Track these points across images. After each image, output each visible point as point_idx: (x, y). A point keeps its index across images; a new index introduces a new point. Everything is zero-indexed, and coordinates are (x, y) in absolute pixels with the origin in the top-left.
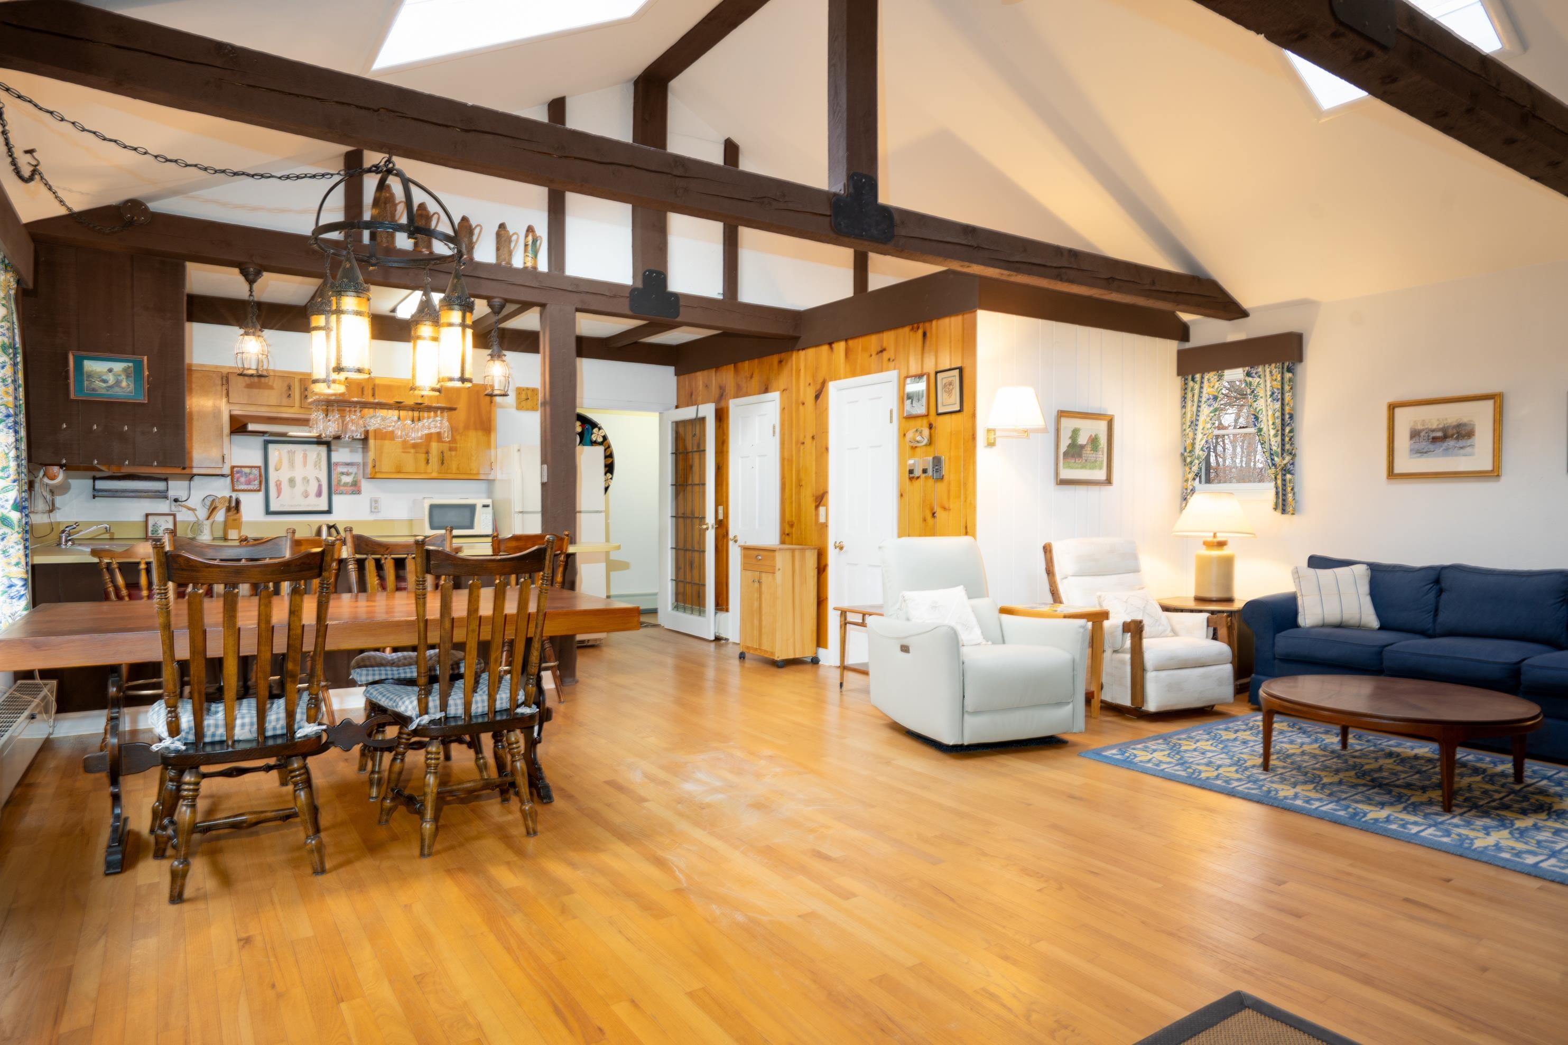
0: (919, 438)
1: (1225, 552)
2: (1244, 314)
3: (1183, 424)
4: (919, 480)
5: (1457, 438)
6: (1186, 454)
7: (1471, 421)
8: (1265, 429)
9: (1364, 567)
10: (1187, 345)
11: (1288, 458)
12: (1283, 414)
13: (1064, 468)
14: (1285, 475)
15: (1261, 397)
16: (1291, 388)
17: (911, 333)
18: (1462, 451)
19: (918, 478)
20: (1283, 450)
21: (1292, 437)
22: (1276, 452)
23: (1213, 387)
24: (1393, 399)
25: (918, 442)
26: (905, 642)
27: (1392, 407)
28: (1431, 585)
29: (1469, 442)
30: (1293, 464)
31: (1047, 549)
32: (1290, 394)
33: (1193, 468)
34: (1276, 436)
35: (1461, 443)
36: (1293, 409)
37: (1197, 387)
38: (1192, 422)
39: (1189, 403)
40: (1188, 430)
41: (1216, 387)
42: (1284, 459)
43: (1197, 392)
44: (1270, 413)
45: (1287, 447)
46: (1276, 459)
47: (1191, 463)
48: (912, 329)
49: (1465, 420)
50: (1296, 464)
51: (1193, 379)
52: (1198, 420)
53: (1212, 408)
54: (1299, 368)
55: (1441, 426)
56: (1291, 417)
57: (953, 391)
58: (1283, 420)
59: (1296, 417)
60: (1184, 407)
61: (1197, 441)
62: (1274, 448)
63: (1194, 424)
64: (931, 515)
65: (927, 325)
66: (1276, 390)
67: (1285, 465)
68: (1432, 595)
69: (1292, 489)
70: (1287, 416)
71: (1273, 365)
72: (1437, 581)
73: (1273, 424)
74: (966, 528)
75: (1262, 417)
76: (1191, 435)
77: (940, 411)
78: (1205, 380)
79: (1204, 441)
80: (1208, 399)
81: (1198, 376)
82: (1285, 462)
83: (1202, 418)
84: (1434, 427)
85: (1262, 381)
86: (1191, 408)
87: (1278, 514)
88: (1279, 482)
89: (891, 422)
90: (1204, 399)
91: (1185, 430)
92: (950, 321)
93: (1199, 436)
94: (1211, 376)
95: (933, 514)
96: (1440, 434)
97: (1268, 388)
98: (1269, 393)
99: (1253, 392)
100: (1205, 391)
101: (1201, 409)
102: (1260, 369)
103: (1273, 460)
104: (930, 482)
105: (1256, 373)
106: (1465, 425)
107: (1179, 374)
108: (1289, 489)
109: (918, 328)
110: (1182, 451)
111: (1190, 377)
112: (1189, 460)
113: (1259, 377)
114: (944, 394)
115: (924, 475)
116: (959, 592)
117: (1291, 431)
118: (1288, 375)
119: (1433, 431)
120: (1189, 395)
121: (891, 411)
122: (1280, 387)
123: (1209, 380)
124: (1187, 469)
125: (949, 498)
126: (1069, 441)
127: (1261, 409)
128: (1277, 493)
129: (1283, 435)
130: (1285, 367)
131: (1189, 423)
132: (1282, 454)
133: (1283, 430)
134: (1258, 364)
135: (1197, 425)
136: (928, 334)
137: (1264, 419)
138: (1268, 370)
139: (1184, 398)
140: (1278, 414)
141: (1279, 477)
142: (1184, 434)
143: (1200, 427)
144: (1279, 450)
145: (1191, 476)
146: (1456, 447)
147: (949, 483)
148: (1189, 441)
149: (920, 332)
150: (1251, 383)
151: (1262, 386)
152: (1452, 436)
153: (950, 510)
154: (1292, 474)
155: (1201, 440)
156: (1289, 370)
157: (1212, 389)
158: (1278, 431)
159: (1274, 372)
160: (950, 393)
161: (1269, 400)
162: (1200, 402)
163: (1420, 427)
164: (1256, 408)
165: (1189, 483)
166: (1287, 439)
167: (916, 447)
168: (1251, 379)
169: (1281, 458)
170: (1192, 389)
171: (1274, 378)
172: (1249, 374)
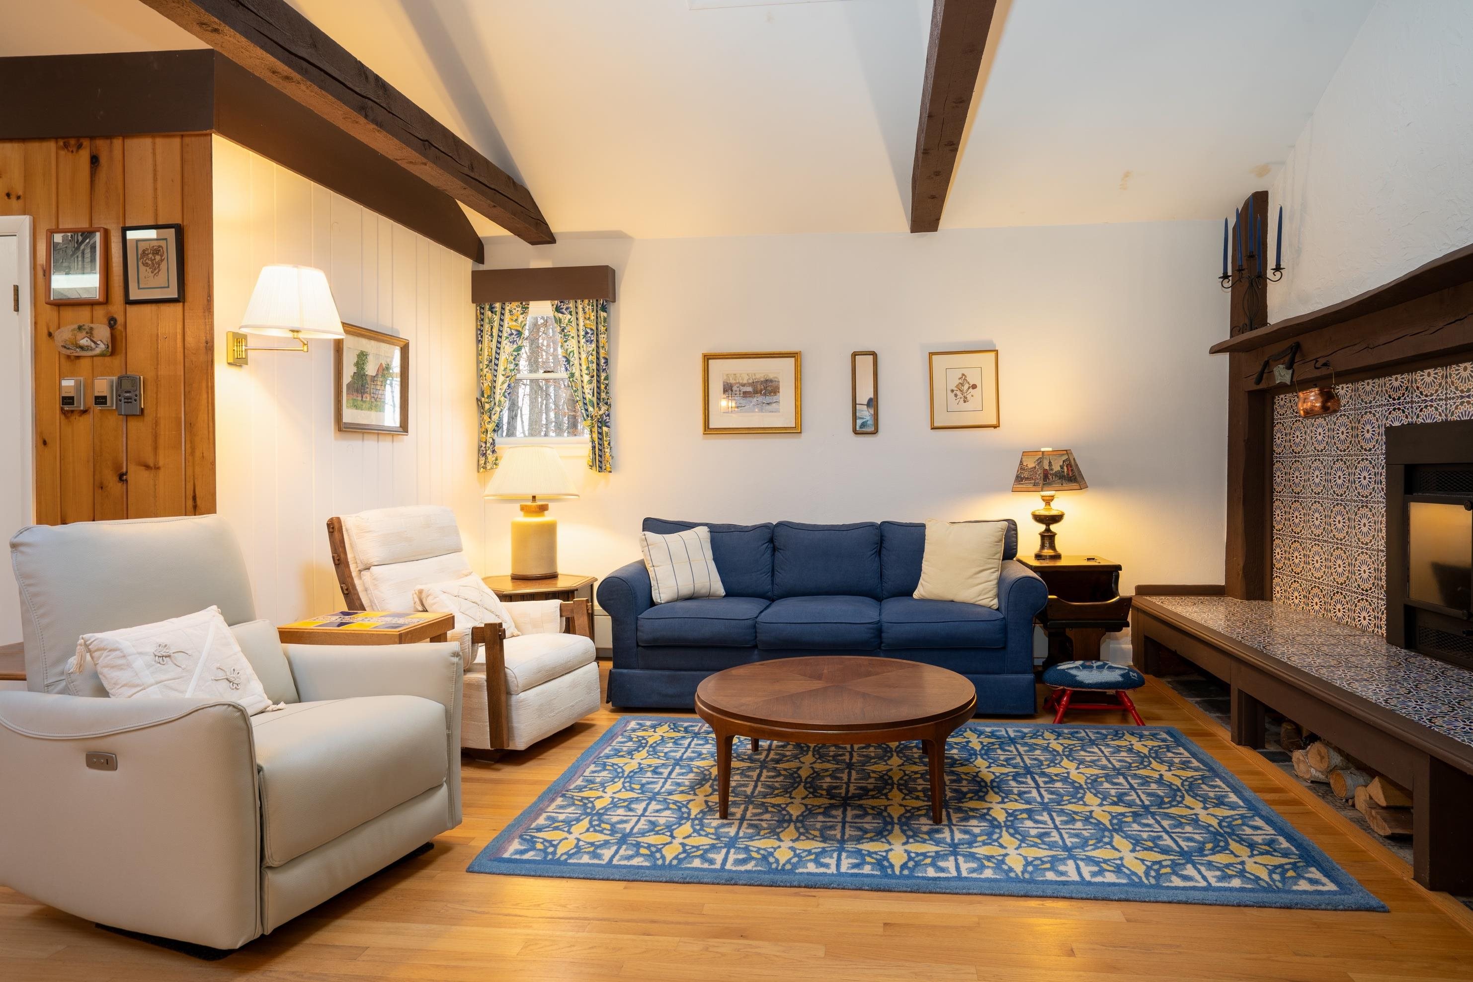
0: (85, 342)
1: (547, 518)
2: (550, 239)
3: (479, 362)
4: (86, 417)
5: (765, 395)
6: (483, 399)
7: (776, 378)
8: (577, 374)
9: (705, 529)
10: (482, 267)
11: (604, 408)
12: (598, 358)
13: (347, 407)
14: (601, 428)
15: (573, 337)
16: (606, 330)
17: (62, 153)
18: (768, 407)
19: (85, 412)
20: (598, 399)
21: (607, 385)
22: (591, 402)
23: (516, 320)
24: (707, 350)
25: (82, 348)
26: (103, 746)
27: (707, 358)
28: (767, 545)
29: (775, 398)
30: (608, 415)
31: (334, 528)
32: (605, 336)
33: (493, 417)
34: (590, 382)
35: (768, 399)
36: (608, 353)
37: (496, 318)
38: (491, 361)
39: (486, 337)
40: (485, 370)
41: (520, 321)
42: (600, 409)
43: (496, 324)
44: (584, 356)
45: (603, 395)
46: (591, 409)
47: (490, 410)
48: (66, 146)
49: (771, 376)
50: (612, 415)
51: (492, 309)
52: (498, 359)
53: (515, 346)
54: (612, 308)
55: (751, 381)
56: (606, 362)
57: (164, 266)
58: (598, 364)
59: (611, 362)
60: (479, 341)
61: (498, 385)
62: (589, 396)
63: (493, 362)
64: (116, 478)
65: (101, 144)
66: (589, 331)
67: (601, 416)
68: (768, 554)
69: (609, 444)
70: (602, 361)
71: (586, 301)
72: (771, 540)
73: (588, 368)
74: (194, 498)
75: (575, 360)
76: (489, 376)
77: (132, 297)
78: (507, 312)
79: (506, 386)
80: (511, 334)
81: (498, 306)
82: (601, 412)
83: (503, 357)
84: (745, 381)
85: (573, 319)
86: (488, 345)
87: (594, 473)
88: (595, 436)
89: (17, 309)
90: (505, 334)
91: (482, 370)
92: (154, 144)
93: (500, 379)
94: (513, 307)
95: (122, 477)
96: (749, 389)
97: (581, 327)
98: (582, 333)
99: (563, 330)
100: (506, 325)
101: (502, 346)
102: (571, 305)
103: (587, 410)
104: (113, 421)
105: (567, 309)
106: (771, 381)
107: (473, 302)
108: (606, 444)
109: (80, 146)
110: (478, 395)
111: (487, 307)
112: (487, 406)
113: (570, 313)
114: (142, 268)
115: (99, 407)
116: (211, 616)
117: (606, 378)
118: (603, 314)
119: (744, 385)
120: (487, 327)
121: (16, 289)
122: (594, 328)
123: (510, 311)
124: (486, 417)
125: (156, 448)
126: (354, 369)
127: (573, 351)
128: (594, 447)
129: (598, 382)
130: (600, 306)
131: (486, 363)
132: (598, 404)
133: (598, 376)
134: (569, 298)
135: (497, 365)
136: (103, 160)
137: (576, 362)
138: (580, 307)
139: (480, 331)
140: (593, 358)
141: (595, 429)
142: (480, 376)
143: (501, 368)
144: (595, 400)
145: (490, 427)
146: (764, 403)
147: (157, 423)
148: (487, 384)
149: (84, 156)
150: (560, 320)
151: (574, 324)
152: (761, 391)
153: (157, 468)
154: (608, 427)
155: (503, 383)
156: (604, 309)
157: (514, 323)
158: (593, 377)
159: (587, 310)
160: (155, 268)
161: (583, 341)
162: (501, 337)
163: (732, 381)
164: (567, 350)
165: (489, 435)
166: (603, 387)
167: (78, 357)
168: (560, 315)
169: (597, 409)
170: (491, 322)
171: (588, 316)
172: (558, 309)
